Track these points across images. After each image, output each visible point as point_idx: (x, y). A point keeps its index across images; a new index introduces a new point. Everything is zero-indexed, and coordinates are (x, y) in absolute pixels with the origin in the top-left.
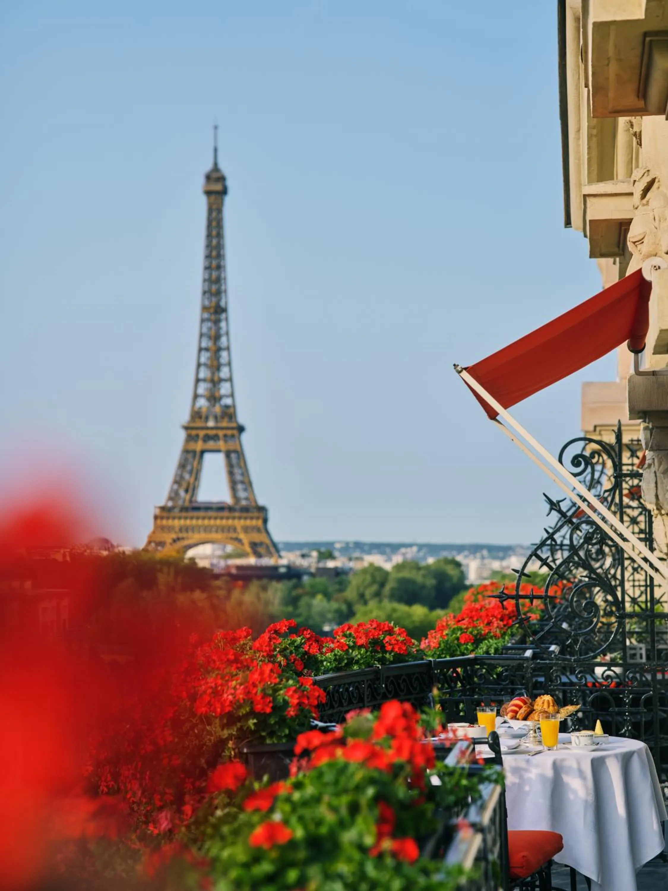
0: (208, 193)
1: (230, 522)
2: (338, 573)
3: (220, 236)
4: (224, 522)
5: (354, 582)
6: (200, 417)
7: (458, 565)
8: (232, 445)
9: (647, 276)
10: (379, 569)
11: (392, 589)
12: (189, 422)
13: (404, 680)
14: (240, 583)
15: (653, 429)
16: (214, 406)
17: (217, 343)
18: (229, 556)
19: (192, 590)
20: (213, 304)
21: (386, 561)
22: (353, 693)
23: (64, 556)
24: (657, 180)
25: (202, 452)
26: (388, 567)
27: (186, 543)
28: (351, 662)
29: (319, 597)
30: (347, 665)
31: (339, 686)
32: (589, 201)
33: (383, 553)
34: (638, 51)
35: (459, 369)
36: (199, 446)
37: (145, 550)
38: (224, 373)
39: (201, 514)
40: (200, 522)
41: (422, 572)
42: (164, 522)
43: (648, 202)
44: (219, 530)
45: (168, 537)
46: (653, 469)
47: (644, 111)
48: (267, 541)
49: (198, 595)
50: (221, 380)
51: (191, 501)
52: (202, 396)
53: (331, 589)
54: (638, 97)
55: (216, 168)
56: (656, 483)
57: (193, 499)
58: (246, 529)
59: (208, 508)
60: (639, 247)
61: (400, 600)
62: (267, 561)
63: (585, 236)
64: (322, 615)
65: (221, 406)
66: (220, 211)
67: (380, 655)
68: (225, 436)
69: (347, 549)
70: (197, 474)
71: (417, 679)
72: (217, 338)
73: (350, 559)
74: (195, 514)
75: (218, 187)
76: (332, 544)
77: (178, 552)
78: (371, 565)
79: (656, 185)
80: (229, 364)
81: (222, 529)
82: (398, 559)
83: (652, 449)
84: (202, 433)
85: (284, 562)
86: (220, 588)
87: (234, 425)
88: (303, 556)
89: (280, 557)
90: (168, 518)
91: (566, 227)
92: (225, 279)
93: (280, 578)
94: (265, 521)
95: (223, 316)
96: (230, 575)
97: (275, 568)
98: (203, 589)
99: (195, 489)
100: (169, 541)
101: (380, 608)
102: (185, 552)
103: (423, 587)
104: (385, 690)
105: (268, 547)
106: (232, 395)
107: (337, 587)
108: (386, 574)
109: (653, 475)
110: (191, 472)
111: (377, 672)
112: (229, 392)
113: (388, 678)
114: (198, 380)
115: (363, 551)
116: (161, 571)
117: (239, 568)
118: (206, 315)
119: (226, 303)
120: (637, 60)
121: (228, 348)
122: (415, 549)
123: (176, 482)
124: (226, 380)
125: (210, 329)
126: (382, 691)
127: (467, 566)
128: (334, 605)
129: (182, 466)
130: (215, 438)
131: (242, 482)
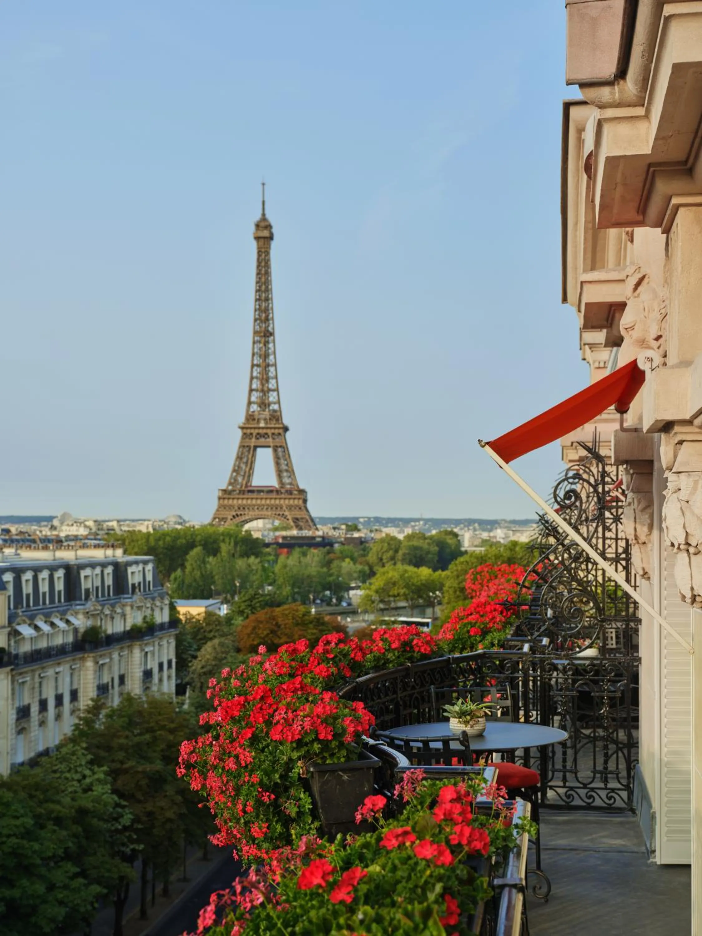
0: (257, 238)
1: (277, 502)
2: (361, 542)
3: (267, 273)
4: (273, 502)
5: (375, 548)
6: (254, 419)
7: (456, 535)
8: (278, 441)
9: (642, 365)
10: (394, 539)
11: (404, 554)
12: (244, 424)
13: (429, 674)
14: (286, 550)
15: (633, 474)
16: (264, 410)
17: (267, 361)
18: (276, 529)
19: (248, 557)
20: (263, 329)
21: (399, 532)
22: (389, 688)
23: (148, 527)
24: (647, 277)
25: (256, 447)
26: (401, 537)
27: (243, 518)
28: (388, 661)
29: (347, 560)
30: (384, 664)
31: (378, 683)
32: (586, 287)
33: (396, 526)
34: (642, 178)
35: (483, 444)
36: (253, 442)
37: (211, 525)
38: (272, 384)
39: (255, 495)
40: (254, 502)
41: (427, 541)
42: (226, 502)
43: (639, 295)
44: (269, 509)
45: (229, 515)
46: (632, 507)
47: (641, 223)
48: (308, 517)
49: (252, 559)
50: (269, 390)
51: (246, 486)
52: (254, 403)
53: (356, 554)
54: (638, 212)
55: (264, 218)
56: (635, 518)
57: (249, 484)
58: (290, 508)
59: (260, 491)
60: (630, 333)
61: (410, 563)
62: (306, 533)
63: (579, 311)
64: (350, 574)
65: (269, 411)
66: (267, 253)
67: (410, 655)
68: (273, 434)
69: (369, 522)
70: (251, 465)
71: (439, 672)
72: (266, 356)
73: (371, 531)
74: (250, 495)
75: (266, 233)
76: (357, 518)
77: (237, 526)
78: (387, 535)
79: (646, 280)
80: (276, 377)
81: (272, 507)
82: (408, 531)
83: (632, 491)
84: (255, 432)
85: (320, 533)
86: (270, 554)
87: (281, 426)
88: (334, 528)
89: (317, 529)
90: (229, 499)
91: (563, 303)
92: (272, 309)
93: (317, 545)
94: (305, 501)
95: (271, 338)
96: (277, 544)
97: (313, 538)
98: (257, 555)
99: (250, 476)
100: (230, 517)
101: (394, 570)
102: (242, 526)
103: (428, 552)
104: (413, 683)
105: (307, 521)
106: (279, 402)
107: (362, 552)
108: (400, 541)
109: (632, 511)
110: (246, 463)
111: (408, 669)
112: (276, 400)
113: (416, 673)
114: (251, 390)
115: (382, 524)
116: (223, 541)
117: (284, 538)
118: (257, 338)
119: (273, 329)
120: (641, 185)
121: (275, 365)
122: (421, 523)
123: (234, 471)
124: (273, 390)
125: (260, 349)
126: (411, 684)
127: (463, 535)
128: (359, 567)
129: (239, 458)
130: (265, 436)
131: (287, 471)
